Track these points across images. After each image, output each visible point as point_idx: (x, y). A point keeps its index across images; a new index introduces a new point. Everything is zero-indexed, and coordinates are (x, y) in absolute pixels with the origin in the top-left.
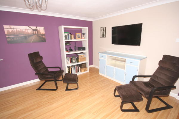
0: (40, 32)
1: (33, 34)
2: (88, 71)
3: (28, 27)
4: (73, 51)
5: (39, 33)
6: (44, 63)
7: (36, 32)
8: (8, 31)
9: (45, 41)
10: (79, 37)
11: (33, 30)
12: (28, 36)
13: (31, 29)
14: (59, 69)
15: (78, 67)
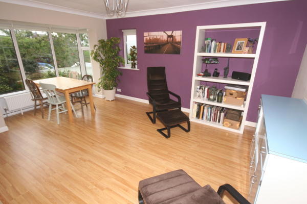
0: (175, 39)
1: (167, 42)
2: (241, 132)
3: (164, 32)
4: (219, 77)
5: (174, 41)
6: (168, 85)
7: (171, 39)
8: (147, 39)
9: (179, 53)
10: (239, 48)
11: (169, 36)
12: (162, 45)
13: (166, 35)
14: (176, 100)
15: (220, 113)
